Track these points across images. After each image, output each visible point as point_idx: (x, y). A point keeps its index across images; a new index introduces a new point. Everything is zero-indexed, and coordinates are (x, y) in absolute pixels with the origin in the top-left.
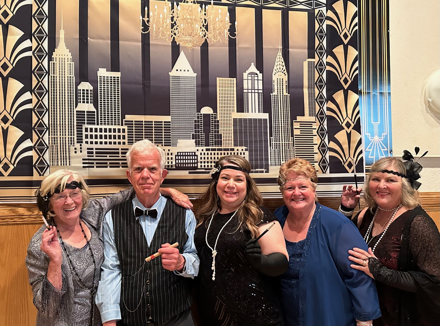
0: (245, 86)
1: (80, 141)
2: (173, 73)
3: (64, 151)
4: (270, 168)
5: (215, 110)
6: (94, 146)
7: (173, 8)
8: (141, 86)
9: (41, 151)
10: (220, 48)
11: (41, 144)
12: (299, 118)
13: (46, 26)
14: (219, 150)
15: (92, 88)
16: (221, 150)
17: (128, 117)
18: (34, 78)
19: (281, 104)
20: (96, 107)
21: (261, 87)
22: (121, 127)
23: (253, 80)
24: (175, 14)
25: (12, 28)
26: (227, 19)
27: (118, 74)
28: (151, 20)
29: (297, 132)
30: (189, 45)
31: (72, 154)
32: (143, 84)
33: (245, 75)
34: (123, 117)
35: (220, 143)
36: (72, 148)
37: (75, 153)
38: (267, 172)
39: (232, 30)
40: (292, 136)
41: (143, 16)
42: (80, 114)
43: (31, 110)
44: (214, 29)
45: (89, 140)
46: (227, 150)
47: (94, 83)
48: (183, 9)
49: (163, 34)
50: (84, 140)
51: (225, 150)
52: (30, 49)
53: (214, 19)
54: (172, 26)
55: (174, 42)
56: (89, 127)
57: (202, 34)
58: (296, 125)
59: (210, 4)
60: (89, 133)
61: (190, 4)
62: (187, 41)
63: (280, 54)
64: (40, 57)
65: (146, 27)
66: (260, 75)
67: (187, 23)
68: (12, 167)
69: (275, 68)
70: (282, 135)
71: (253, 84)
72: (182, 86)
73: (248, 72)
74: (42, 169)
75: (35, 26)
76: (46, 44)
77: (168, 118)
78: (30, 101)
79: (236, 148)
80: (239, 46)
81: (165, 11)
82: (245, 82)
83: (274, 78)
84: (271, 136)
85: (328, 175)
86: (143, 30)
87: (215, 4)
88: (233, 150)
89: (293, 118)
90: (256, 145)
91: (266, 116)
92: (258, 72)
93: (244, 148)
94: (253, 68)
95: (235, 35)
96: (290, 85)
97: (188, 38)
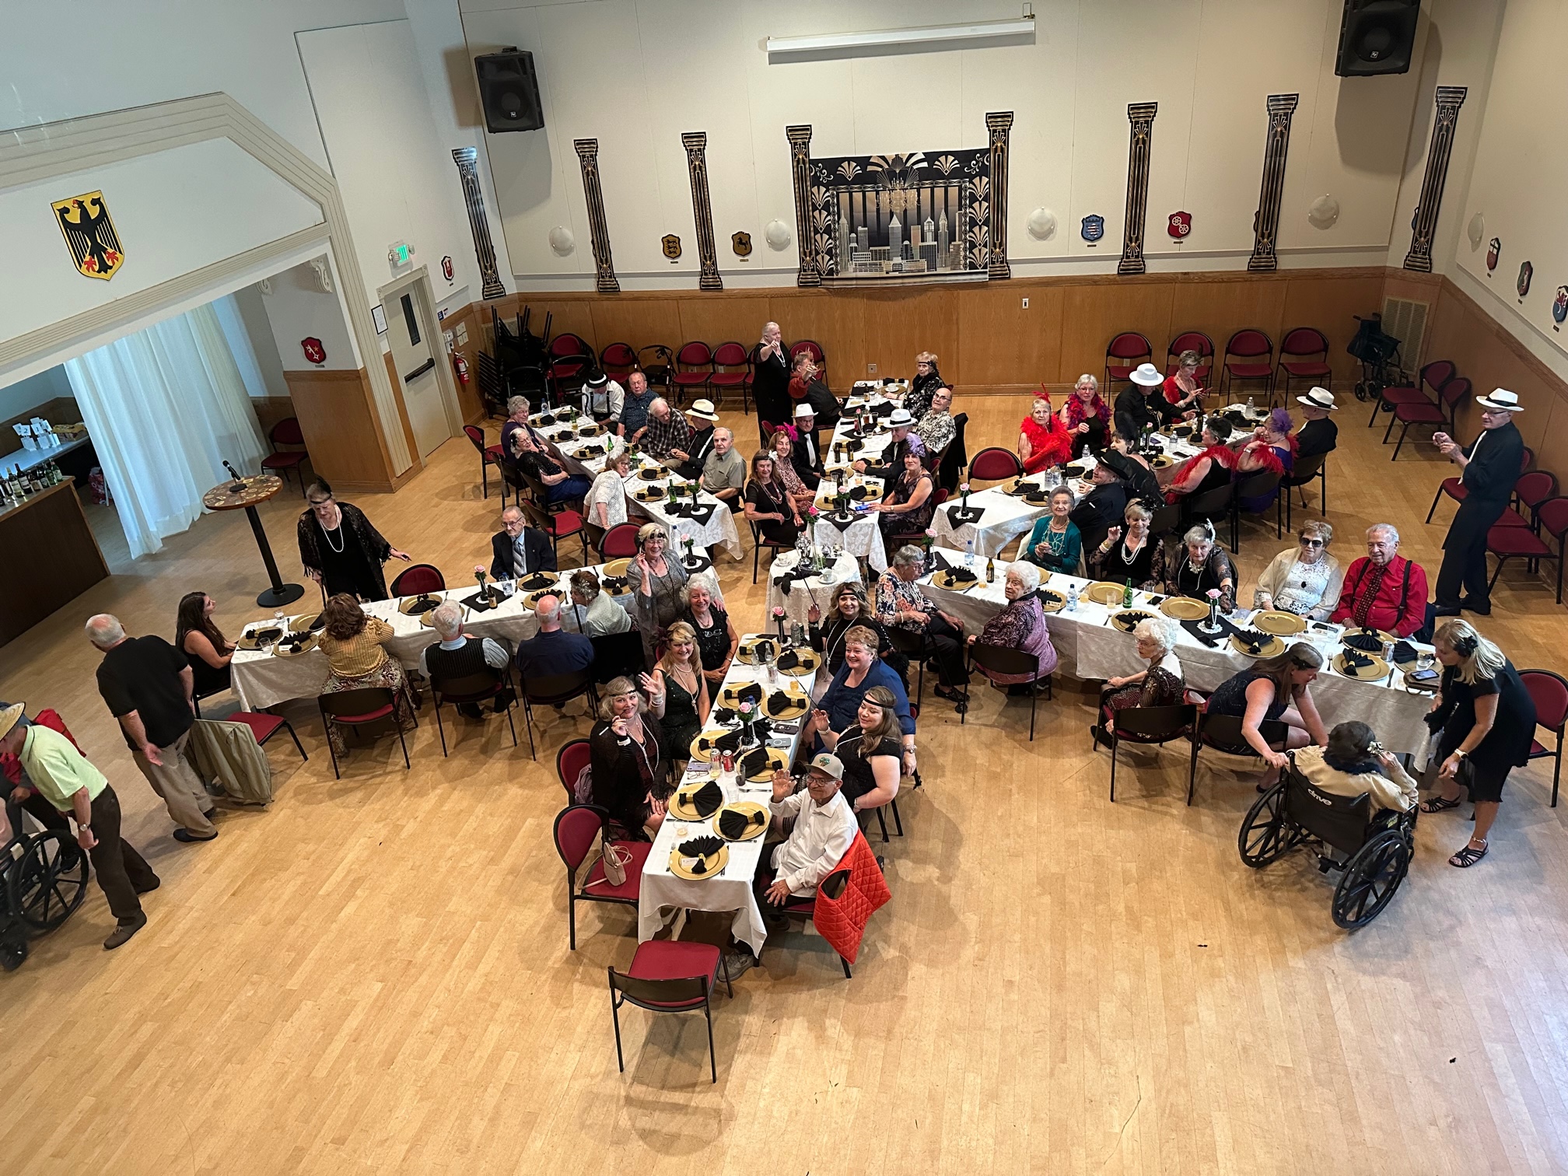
19: (943, 237)
39: (919, 201)
65: (878, 205)
80: (922, 209)
85: (968, 271)
94: (929, 219)
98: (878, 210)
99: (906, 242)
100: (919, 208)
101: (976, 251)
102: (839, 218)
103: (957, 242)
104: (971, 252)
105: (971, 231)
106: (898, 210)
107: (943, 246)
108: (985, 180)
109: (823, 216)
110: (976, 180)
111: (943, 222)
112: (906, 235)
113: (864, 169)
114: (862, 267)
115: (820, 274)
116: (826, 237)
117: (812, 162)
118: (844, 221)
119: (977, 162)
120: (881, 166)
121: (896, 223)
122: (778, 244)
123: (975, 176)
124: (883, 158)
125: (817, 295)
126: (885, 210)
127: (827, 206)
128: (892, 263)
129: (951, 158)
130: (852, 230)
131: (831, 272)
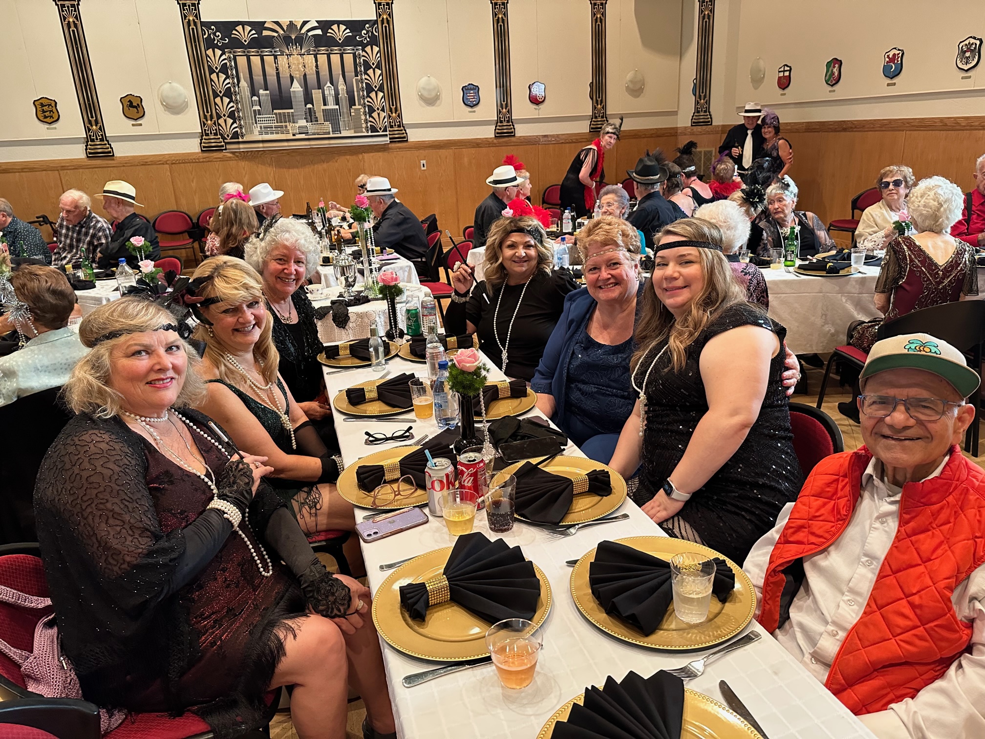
0: (326, 93)
2: (292, 90)
3: (250, 128)
5: (313, 106)
6: (262, 125)
9: (241, 128)
10: (312, 76)
11: (241, 125)
13: (234, 72)
14: (317, 124)
15: (258, 99)
18: (233, 96)
19: (344, 101)
20: (261, 108)
21: (333, 93)
22: (273, 116)
25: (220, 74)
26: (314, 61)
27: (268, 92)
28: (279, 67)
29: (353, 114)
31: (254, 129)
32: (280, 95)
34: (273, 111)
35: (317, 121)
36: (254, 126)
39: (317, 66)
40: (351, 116)
42: (255, 111)
43: (234, 111)
44: (308, 67)
48: (293, 59)
50: (258, 123)
52: (229, 83)
53: (308, 62)
54: (289, 67)
55: (290, 75)
56: (259, 116)
57: (303, 70)
58: (352, 111)
60: (260, 119)
63: (341, 76)
64: (234, 86)
67: (296, 65)
69: (339, 83)
70: (346, 116)
71: (330, 92)
72: (297, 95)
73: (326, 86)
74: (243, 136)
75: (230, 73)
77: (292, 111)
78: (233, 107)
80: (321, 74)
84: (340, 116)
85: (370, 134)
86: (276, 71)
87: (307, 54)
89: (351, 107)
90: (334, 121)
91: (337, 107)
92: (331, 86)
94: (329, 84)
95: (318, 69)
96: (347, 91)
97: (297, 72)
98: (278, 74)
99: (309, 106)
100: (318, 73)
101: (375, 115)
102: (239, 81)
103: (357, 107)
104: (371, 116)
105: (368, 96)
106: (297, 75)
107: (345, 110)
108: (376, 49)
109: (222, 79)
110: (368, 49)
111: (342, 87)
112: (308, 99)
113: (259, 33)
114: (266, 130)
115: (224, 138)
116: (226, 100)
117: (203, 24)
118: (244, 84)
119: (368, 32)
120: (277, 32)
121: (297, 88)
122: (174, 108)
123: (367, 45)
124: (277, 23)
125: (222, 160)
126: (285, 74)
127: (224, 69)
128: (297, 125)
129: (343, 27)
130: (254, 93)
131: (236, 135)
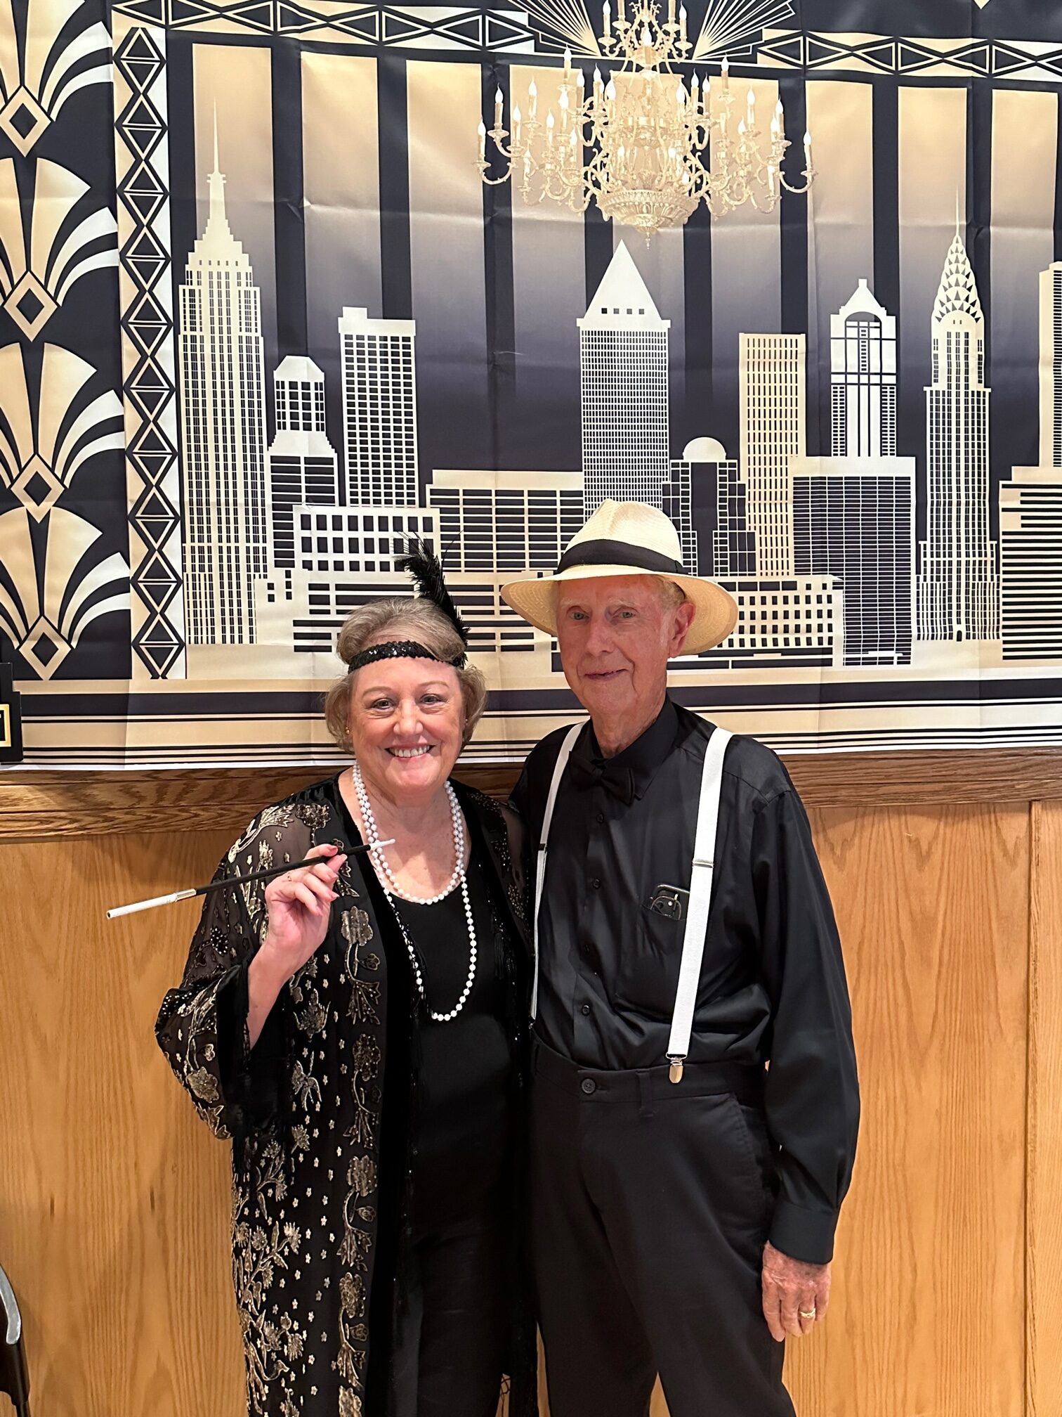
0: (837, 363)
1: (284, 559)
2: (590, 322)
3: (231, 594)
4: (915, 646)
5: (732, 449)
6: (331, 577)
7: (589, 92)
8: (483, 370)
9: (158, 593)
10: (752, 228)
11: (157, 571)
12: (1020, 474)
13: (160, 160)
14: (745, 587)
15: (320, 378)
16: (750, 587)
17: (443, 478)
18: (127, 345)
19: (958, 428)
20: (336, 443)
21: (890, 365)
22: (420, 513)
23: (863, 341)
24: (595, 115)
25: (48, 170)
26: (777, 126)
27: (405, 328)
28: (516, 136)
29: (1009, 522)
30: (644, 221)
31: (260, 603)
32: (492, 362)
33: (837, 324)
34: (426, 478)
35: (746, 564)
36: (260, 585)
37: (269, 601)
38: (904, 660)
39: (793, 164)
40: (994, 536)
41: (489, 125)
42: (285, 466)
43: (119, 456)
44: (732, 162)
45: (315, 557)
46: (773, 586)
47: (327, 357)
48: (624, 94)
49: (557, 187)
50: (300, 556)
51: (766, 586)
52: (109, 242)
53: (732, 125)
54: (588, 155)
55: (592, 210)
56: (315, 511)
57: (688, 180)
58: (1008, 499)
59: (716, 71)
60: (314, 534)
61: (647, 74)
62: (637, 209)
63: (958, 246)
64: (147, 270)
65: (496, 162)
66: (889, 324)
67: (639, 143)
68: (63, 649)
69: (941, 295)
70: (959, 531)
71: (863, 355)
72: (620, 367)
73: (846, 311)
74: (160, 655)
75: (123, 161)
76: (162, 226)
77: (573, 481)
78: (116, 424)
79: (802, 581)
80: (818, 220)
81: (564, 102)
82: (836, 348)
83: (938, 331)
84: (921, 535)
86: (491, 174)
87: (733, 72)
88: (791, 586)
89: (1000, 472)
90: (869, 567)
91: (905, 467)
92: (881, 312)
93: (829, 579)
94: (863, 300)
95: (802, 182)
96: (993, 355)
97: (640, 197)
99: (704, 450)
